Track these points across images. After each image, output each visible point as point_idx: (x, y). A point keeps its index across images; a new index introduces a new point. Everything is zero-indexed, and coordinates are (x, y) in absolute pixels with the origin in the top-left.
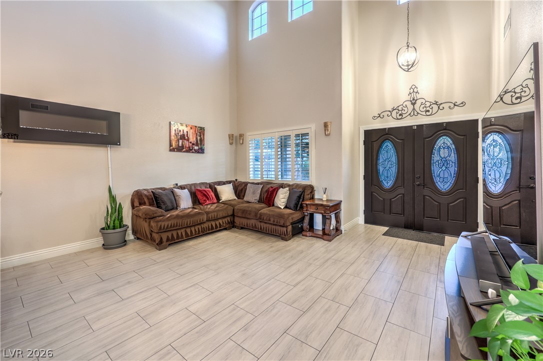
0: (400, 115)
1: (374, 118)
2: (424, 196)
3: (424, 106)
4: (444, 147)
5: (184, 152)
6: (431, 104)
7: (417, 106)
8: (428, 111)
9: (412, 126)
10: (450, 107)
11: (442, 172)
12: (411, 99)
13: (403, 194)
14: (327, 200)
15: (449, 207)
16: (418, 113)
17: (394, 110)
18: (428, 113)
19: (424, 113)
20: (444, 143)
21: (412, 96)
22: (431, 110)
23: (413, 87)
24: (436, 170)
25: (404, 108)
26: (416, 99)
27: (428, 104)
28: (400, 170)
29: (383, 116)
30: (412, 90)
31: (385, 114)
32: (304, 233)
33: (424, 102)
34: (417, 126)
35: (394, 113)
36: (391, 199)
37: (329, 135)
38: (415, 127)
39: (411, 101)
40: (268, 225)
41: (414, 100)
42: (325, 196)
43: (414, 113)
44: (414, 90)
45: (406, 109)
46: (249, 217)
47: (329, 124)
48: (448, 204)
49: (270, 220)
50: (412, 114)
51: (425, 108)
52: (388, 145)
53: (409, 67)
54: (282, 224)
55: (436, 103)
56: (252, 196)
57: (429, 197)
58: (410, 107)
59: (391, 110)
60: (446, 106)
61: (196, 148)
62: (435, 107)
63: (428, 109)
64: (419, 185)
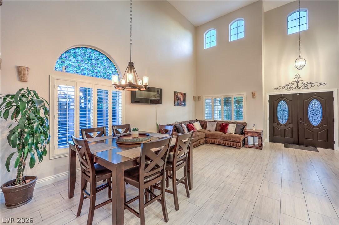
0: (290, 88)
1: (275, 89)
2: (304, 128)
3: (303, 84)
4: (315, 105)
5: (179, 106)
6: (307, 83)
7: (299, 84)
8: (306, 87)
9: (297, 94)
10: (318, 85)
11: (314, 116)
12: (296, 81)
13: (292, 127)
14: (255, 130)
15: (319, 134)
16: (300, 87)
17: (286, 85)
18: (305, 88)
19: (303, 88)
20: (315, 102)
21: (297, 79)
22: (307, 86)
23: (297, 75)
24: (310, 116)
25: (292, 85)
26: (298, 80)
27: (306, 83)
28: (290, 115)
29: (280, 88)
30: (296, 77)
31: (281, 87)
32: (245, 146)
33: (303, 82)
34: (300, 94)
35: (286, 87)
36: (285, 130)
37: (254, 98)
38: (299, 94)
39: (296, 82)
40: (228, 142)
41: (297, 81)
42: (254, 128)
43: (298, 87)
44: (298, 76)
45: (293, 85)
46: (216, 138)
47: (255, 93)
48: (318, 132)
49: (230, 140)
50: (297, 88)
51: (304, 85)
52: (283, 103)
53: (301, 68)
54: (238, 141)
55: (310, 83)
56: (211, 128)
57: (307, 128)
58: (296, 84)
59: (284, 85)
60: (316, 85)
61: (183, 104)
62: (310, 85)
63: (305, 86)
64: (300, 123)
